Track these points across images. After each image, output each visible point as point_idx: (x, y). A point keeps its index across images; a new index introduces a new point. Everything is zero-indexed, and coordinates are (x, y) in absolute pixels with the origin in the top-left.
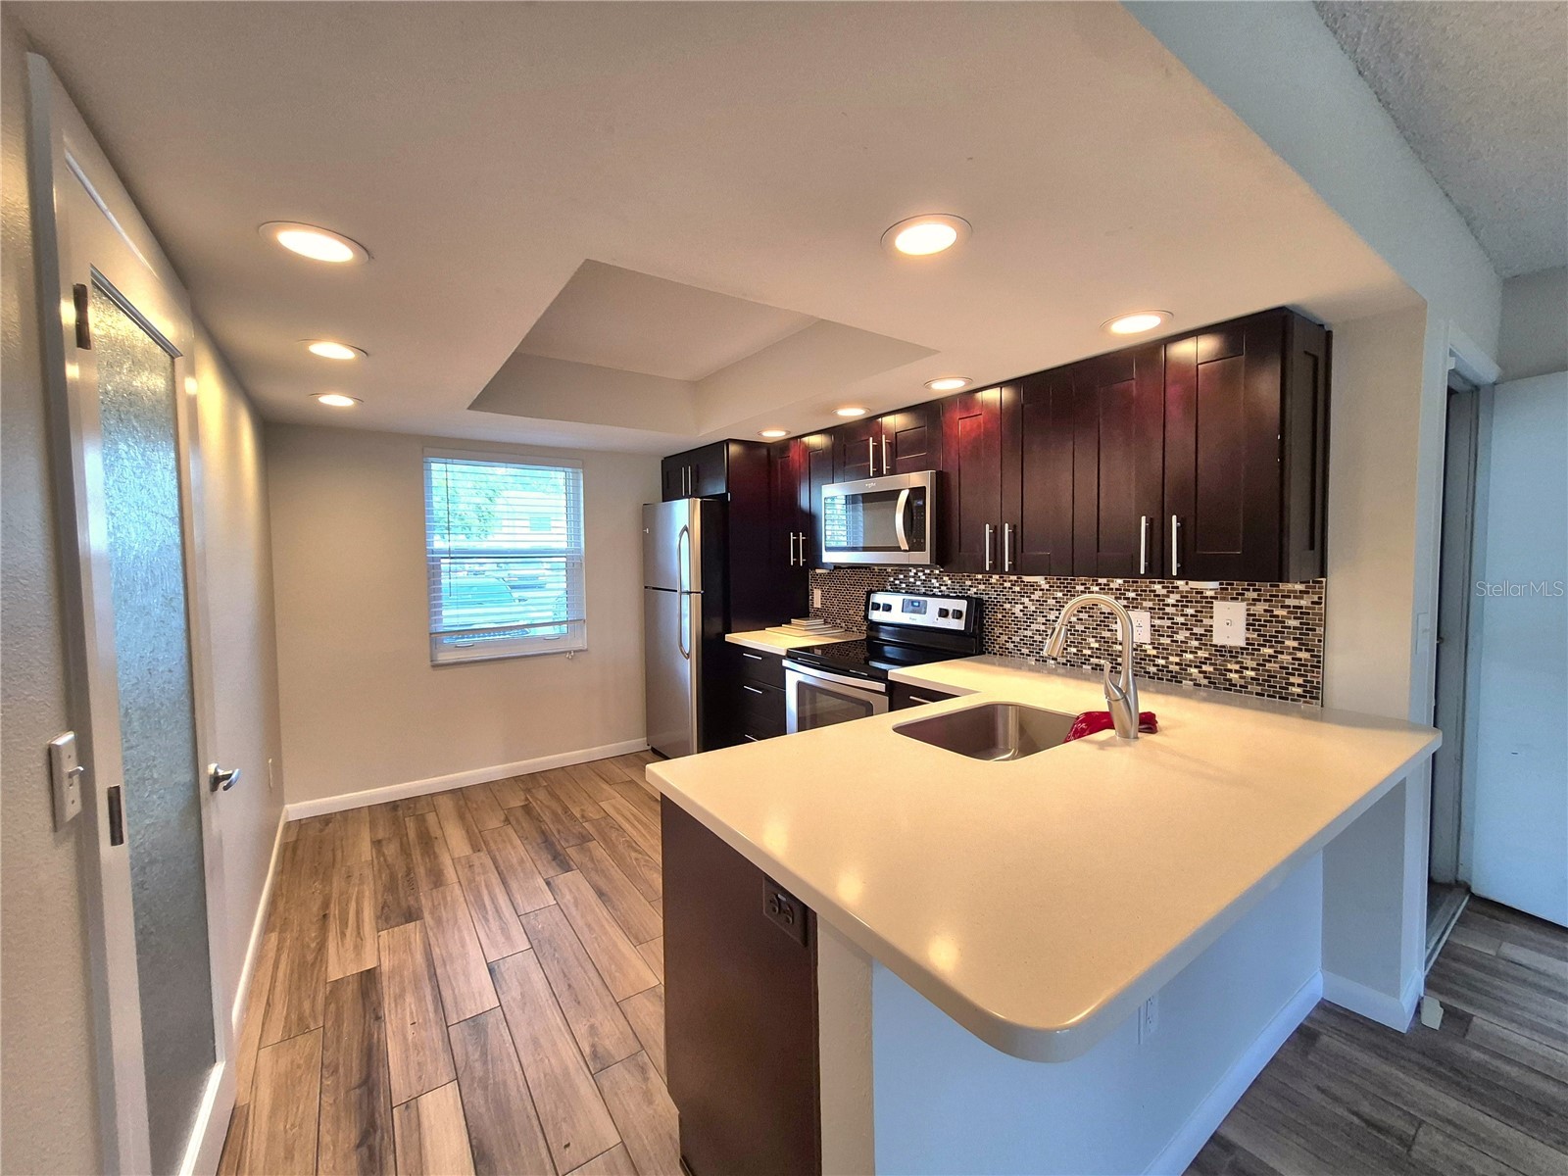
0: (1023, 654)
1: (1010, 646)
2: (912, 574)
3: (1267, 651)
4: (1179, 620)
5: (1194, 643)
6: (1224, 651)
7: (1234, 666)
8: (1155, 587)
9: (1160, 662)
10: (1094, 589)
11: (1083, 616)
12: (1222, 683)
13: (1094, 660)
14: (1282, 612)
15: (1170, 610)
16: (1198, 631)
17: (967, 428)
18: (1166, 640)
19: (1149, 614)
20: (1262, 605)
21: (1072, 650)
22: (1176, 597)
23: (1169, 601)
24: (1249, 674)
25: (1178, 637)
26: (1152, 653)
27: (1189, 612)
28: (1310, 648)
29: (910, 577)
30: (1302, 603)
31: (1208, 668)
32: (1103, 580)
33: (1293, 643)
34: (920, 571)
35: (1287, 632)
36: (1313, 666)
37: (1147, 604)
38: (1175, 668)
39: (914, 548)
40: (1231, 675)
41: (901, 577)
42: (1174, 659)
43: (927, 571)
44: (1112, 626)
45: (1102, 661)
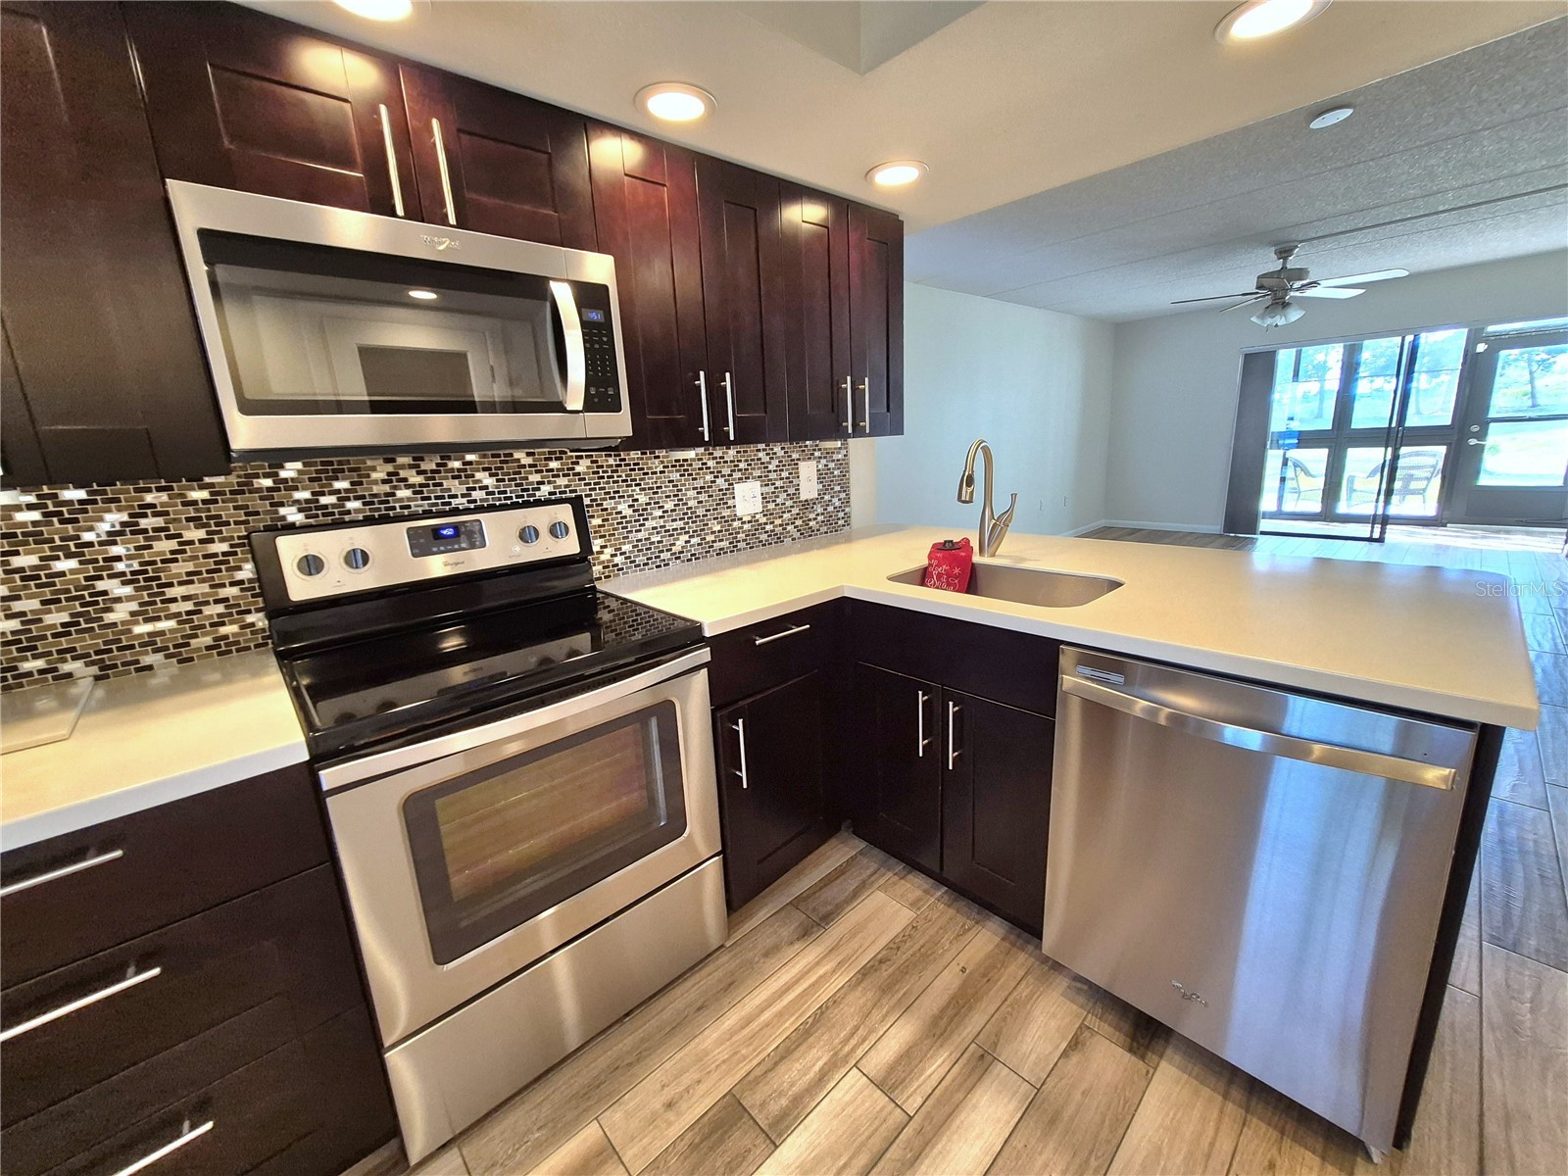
0: (639, 565)
1: (619, 560)
3: (827, 497)
4: (779, 484)
5: (789, 503)
6: (807, 505)
7: (812, 516)
8: (761, 455)
9: (769, 527)
10: (711, 463)
11: (703, 497)
12: (807, 532)
13: (717, 545)
14: (832, 465)
15: (772, 476)
16: (791, 491)
17: (641, 199)
18: (771, 506)
19: (759, 483)
20: (823, 461)
21: (694, 541)
22: (775, 462)
23: (771, 467)
24: (820, 518)
25: (778, 501)
26: (764, 520)
27: (785, 474)
28: (845, 489)
29: (375, 482)
30: (840, 456)
31: (799, 522)
32: (718, 453)
33: (837, 488)
34: (402, 467)
35: (835, 480)
36: (847, 502)
37: (757, 473)
38: (779, 530)
39: (591, 405)
40: (811, 524)
41: (342, 485)
42: (778, 522)
43: (429, 465)
44: (730, 503)
45: (725, 544)
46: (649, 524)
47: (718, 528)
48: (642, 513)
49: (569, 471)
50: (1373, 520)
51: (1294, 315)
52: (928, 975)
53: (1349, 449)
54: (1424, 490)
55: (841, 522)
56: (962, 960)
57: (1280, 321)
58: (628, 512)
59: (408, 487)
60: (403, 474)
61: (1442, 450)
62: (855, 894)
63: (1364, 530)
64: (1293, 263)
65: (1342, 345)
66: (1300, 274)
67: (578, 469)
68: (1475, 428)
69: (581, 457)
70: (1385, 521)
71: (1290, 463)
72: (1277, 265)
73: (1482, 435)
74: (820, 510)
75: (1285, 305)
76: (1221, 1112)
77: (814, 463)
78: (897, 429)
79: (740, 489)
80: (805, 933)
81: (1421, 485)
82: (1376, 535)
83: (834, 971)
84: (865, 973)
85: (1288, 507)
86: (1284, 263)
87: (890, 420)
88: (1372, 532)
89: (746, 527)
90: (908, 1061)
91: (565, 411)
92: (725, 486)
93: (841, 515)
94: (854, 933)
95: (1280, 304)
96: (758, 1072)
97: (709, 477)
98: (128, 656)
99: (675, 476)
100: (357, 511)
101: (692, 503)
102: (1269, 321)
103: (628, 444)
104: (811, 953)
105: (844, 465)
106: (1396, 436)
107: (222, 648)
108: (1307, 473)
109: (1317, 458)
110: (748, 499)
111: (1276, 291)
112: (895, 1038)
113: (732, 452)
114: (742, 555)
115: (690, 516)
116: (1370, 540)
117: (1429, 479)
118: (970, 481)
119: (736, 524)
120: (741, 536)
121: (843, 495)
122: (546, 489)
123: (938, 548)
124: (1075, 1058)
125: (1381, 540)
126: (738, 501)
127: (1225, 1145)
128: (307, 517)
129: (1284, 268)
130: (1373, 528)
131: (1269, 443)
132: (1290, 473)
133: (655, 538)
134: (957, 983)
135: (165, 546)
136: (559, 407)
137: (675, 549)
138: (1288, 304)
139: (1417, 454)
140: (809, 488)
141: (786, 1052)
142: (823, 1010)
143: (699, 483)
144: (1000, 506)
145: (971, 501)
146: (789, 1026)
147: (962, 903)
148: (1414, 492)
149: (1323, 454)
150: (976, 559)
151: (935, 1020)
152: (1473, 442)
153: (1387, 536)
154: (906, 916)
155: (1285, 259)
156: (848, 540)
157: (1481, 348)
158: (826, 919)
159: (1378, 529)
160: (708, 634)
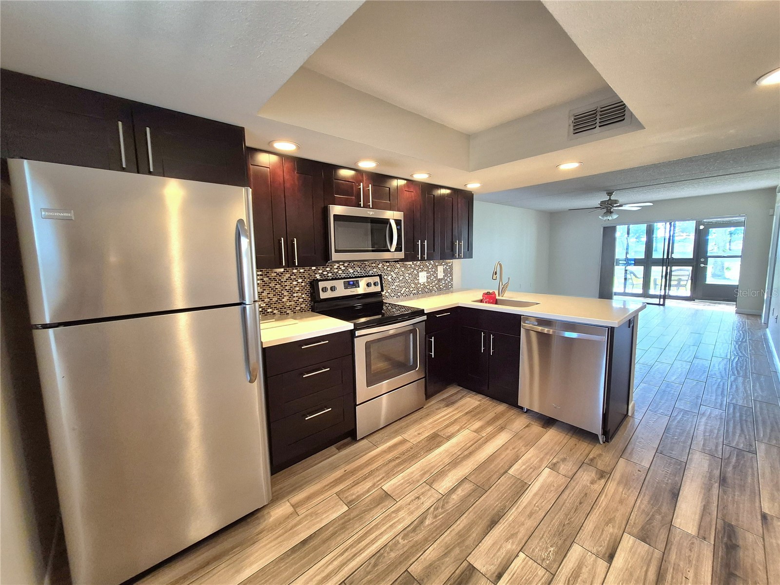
2: (335, 267)
3: (446, 278)
4: (432, 273)
5: (434, 279)
6: (440, 280)
7: (441, 284)
8: (427, 263)
9: (428, 287)
10: (413, 266)
11: (410, 276)
12: (439, 289)
13: (413, 292)
14: (447, 267)
15: (430, 270)
16: (435, 275)
17: (408, 196)
18: (429, 280)
19: (426, 272)
20: (445, 266)
21: (407, 290)
22: (431, 266)
23: (429, 268)
24: (444, 285)
25: (431, 278)
26: (427, 285)
27: (434, 270)
28: (451, 275)
29: (335, 269)
30: (450, 265)
31: (437, 286)
32: (415, 263)
33: (449, 275)
34: (341, 265)
35: (449, 272)
36: (452, 280)
37: (425, 269)
38: (431, 288)
39: (396, 250)
40: (441, 286)
41: (328, 269)
42: (431, 285)
43: (346, 265)
44: (418, 278)
45: (415, 292)
46: (396, 284)
47: (414, 286)
48: (394, 280)
49: (377, 267)
50: (660, 297)
51: (615, 216)
52: (485, 414)
53: (652, 267)
54: (686, 285)
55: (450, 287)
56: (495, 411)
57: (610, 218)
58: (390, 280)
59: (341, 270)
60: (341, 267)
61: (690, 268)
62: (461, 398)
63: (656, 301)
64: (613, 198)
65: (646, 225)
66: (616, 202)
67: (379, 266)
68: (702, 260)
69: (380, 263)
70: (665, 297)
71: (628, 272)
72: (607, 198)
73: (706, 263)
74: (443, 282)
75: (611, 212)
76: (565, 437)
77: (442, 266)
78: (471, 256)
79: (420, 274)
80: (447, 406)
81: (684, 283)
82: (662, 303)
83: (458, 413)
84: (467, 413)
85: (628, 291)
86: (610, 197)
87: (469, 254)
88: (660, 302)
89: (422, 286)
90: (482, 428)
91: (390, 251)
92: (416, 273)
93: (450, 284)
94: (462, 406)
95: (609, 212)
96: (441, 429)
97: (412, 270)
98: (285, 310)
99: (403, 269)
100: (331, 276)
101: (407, 278)
102: (605, 218)
103: (401, 260)
104: (450, 410)
105: (451, 267)
106: (668, 262)
107: (302, 310)
108: (636, 277)
109: (640, 270)
110: (423, 277)
111: (608, 207)
112: (477, 425)
113: (419, 262)
114: (420, 296)
115: (406, 282)
116: (659, 305)
117: (687, 281)
118: (496, 274)
119: (419, 285)
120: (420, 289)
121: (451, 278)
122: (371, 272)
123: (485, 294)
124: (527, 428)
125: (663, 305)
126: (420, 278)
127: (565, 441)
128: (321, 277)
129: (610, 199)
130: (660, 300)
131: (615, 263)
132: (628, 276)
133: (397, 288)
134: (493, 416)
135: (295, 283)
136: (389, 251)
137: (402, 292)
138: (612, 212)
139: (681, 270)
140: (440, 275)
141: (447, 426)
142: (456, 419)
143: (409, 272)
144: (505, 281)
145: (496, 279)
146: (447, 422)
147: (494, 400)
148: (681, 286)
149: (642, 268)
150: (497, 297)
151: (488, 422)
152: (702, 265)
153: (666, 303)
154: (477, 403)
155: (610, 196)
156: (452, 292)
157: (702, 227)
158: (453, 403)
159: (662, 300)
160: (425, 312)
